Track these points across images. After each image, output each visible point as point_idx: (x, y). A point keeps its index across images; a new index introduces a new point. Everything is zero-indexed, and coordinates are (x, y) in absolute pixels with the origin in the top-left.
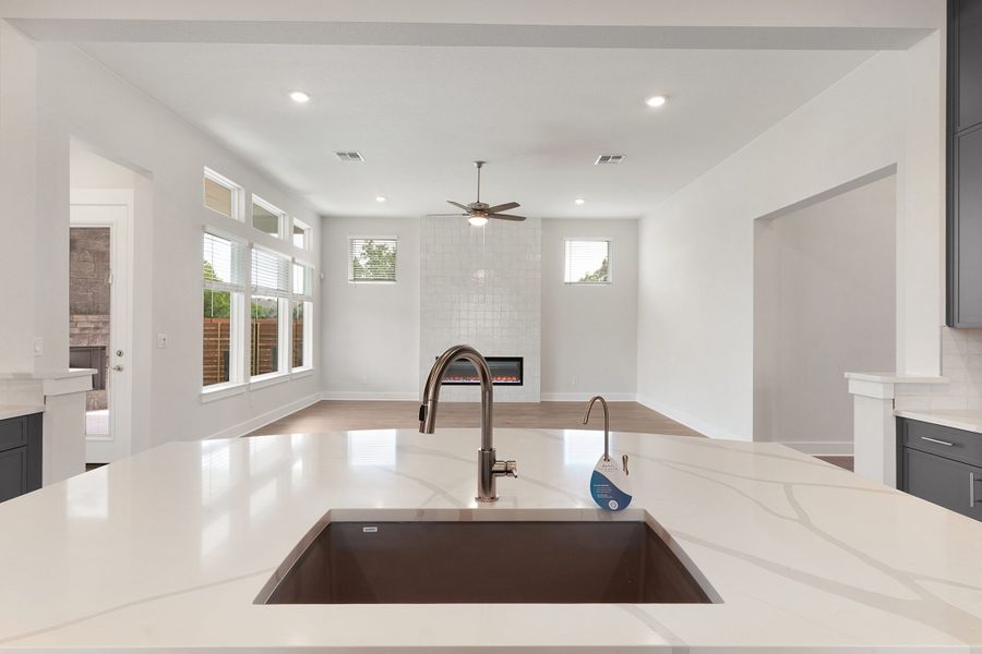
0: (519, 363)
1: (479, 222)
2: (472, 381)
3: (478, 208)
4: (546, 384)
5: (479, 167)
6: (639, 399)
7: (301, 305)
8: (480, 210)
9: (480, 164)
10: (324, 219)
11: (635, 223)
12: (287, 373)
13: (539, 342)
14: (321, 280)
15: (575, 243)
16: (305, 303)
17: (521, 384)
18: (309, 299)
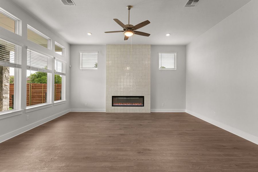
0: (142, 98)
2: (125, 105)
3: (129, 27)
4: (153, 106)
5: (129, 9)
6: (186, 111)
9: (130, 7)
10: (71, 46)
11: (185, 47)
12: (51, 103)
13: (150, 90)
14: (70, 68)
15: (164, 55)
17: (143, 106)
18: (64, 74)
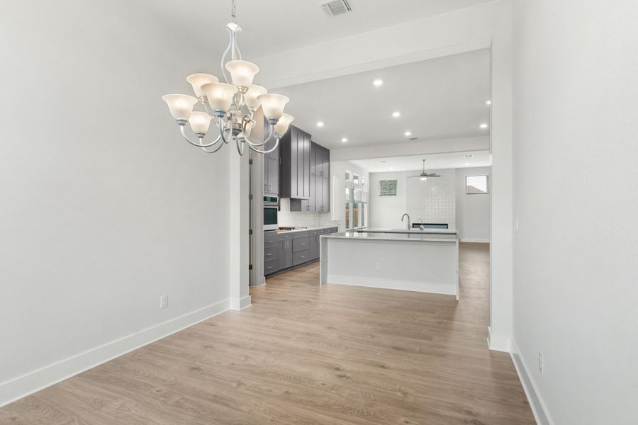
0: (446, 226)
1: (424, 179)
8: (424, 175)
10: (370, 174)
13: (455, 218)
14: (370, 196)
18: (366, 203)
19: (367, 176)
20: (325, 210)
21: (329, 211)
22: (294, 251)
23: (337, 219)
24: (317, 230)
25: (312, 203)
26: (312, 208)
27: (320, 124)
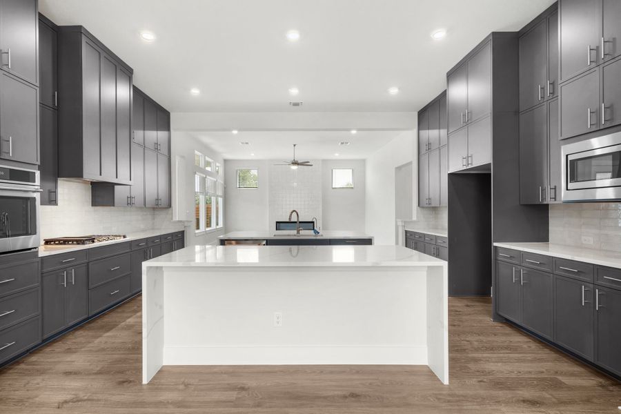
0: (312, 223)
1: (295, 167)
5: (294, 146)
7: (210, 198)
8: (295, 163)
10: (225, 161)
11: (364, 161)
13: (321, 215)
14: (225, 188)
15: (337, 170)
16: (212, 198)
18: (221, 197)
19: (222, 162)
20: (163, 205)
21: (170, 206)
22: (91, 287)
23: (183, 218)
24: (147, 239)
25: (137, 191)
26: (138, 200)
27: (148, 36)
